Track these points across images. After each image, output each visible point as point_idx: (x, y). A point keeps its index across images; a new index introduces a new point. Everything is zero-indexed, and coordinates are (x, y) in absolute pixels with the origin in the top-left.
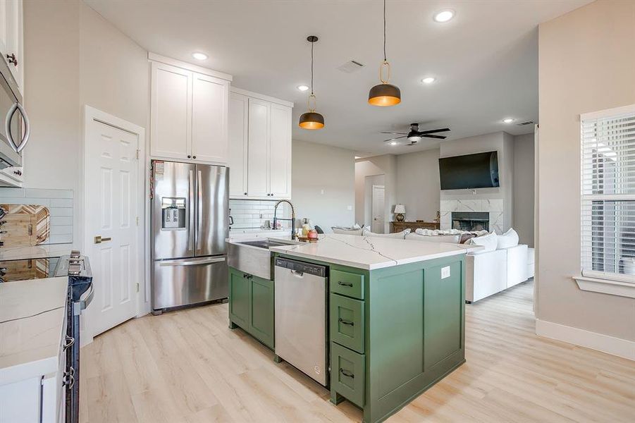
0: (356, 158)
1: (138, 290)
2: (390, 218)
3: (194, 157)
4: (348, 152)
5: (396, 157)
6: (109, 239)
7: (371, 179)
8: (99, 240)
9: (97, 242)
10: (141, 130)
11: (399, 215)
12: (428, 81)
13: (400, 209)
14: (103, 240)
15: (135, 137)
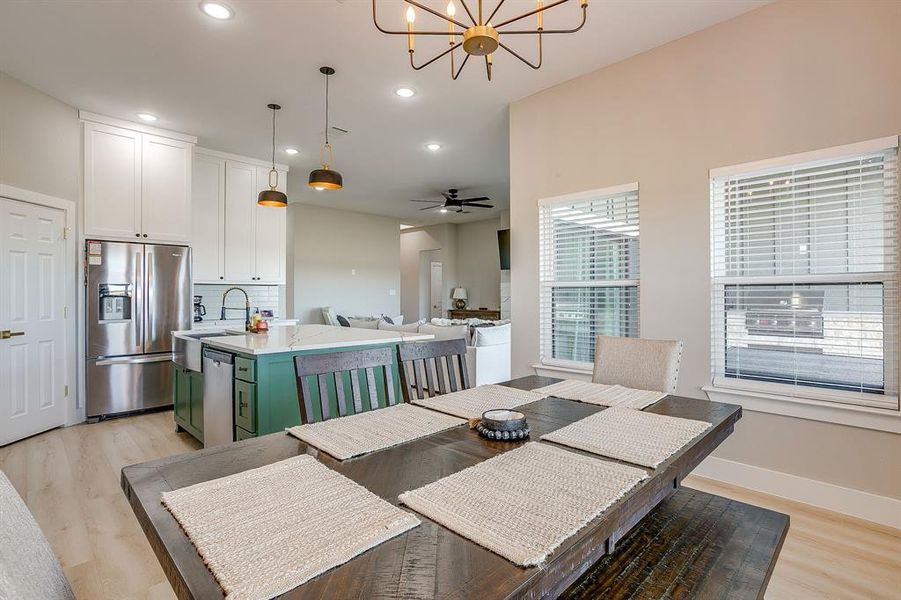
0: (403, 227)
1: (66, 394)
2: (449, 306)
3: (145, 236)
4: (387, 220)
5: (456, 227)
6: (23, 334)
7: (428, 255)
8: (7, 335)
9: (4, 337)
10: (70, 206)
11: (461, 301)
12: (434, 147)
13: (460, 294)
14: (12, 335)
15: (62, 213)
